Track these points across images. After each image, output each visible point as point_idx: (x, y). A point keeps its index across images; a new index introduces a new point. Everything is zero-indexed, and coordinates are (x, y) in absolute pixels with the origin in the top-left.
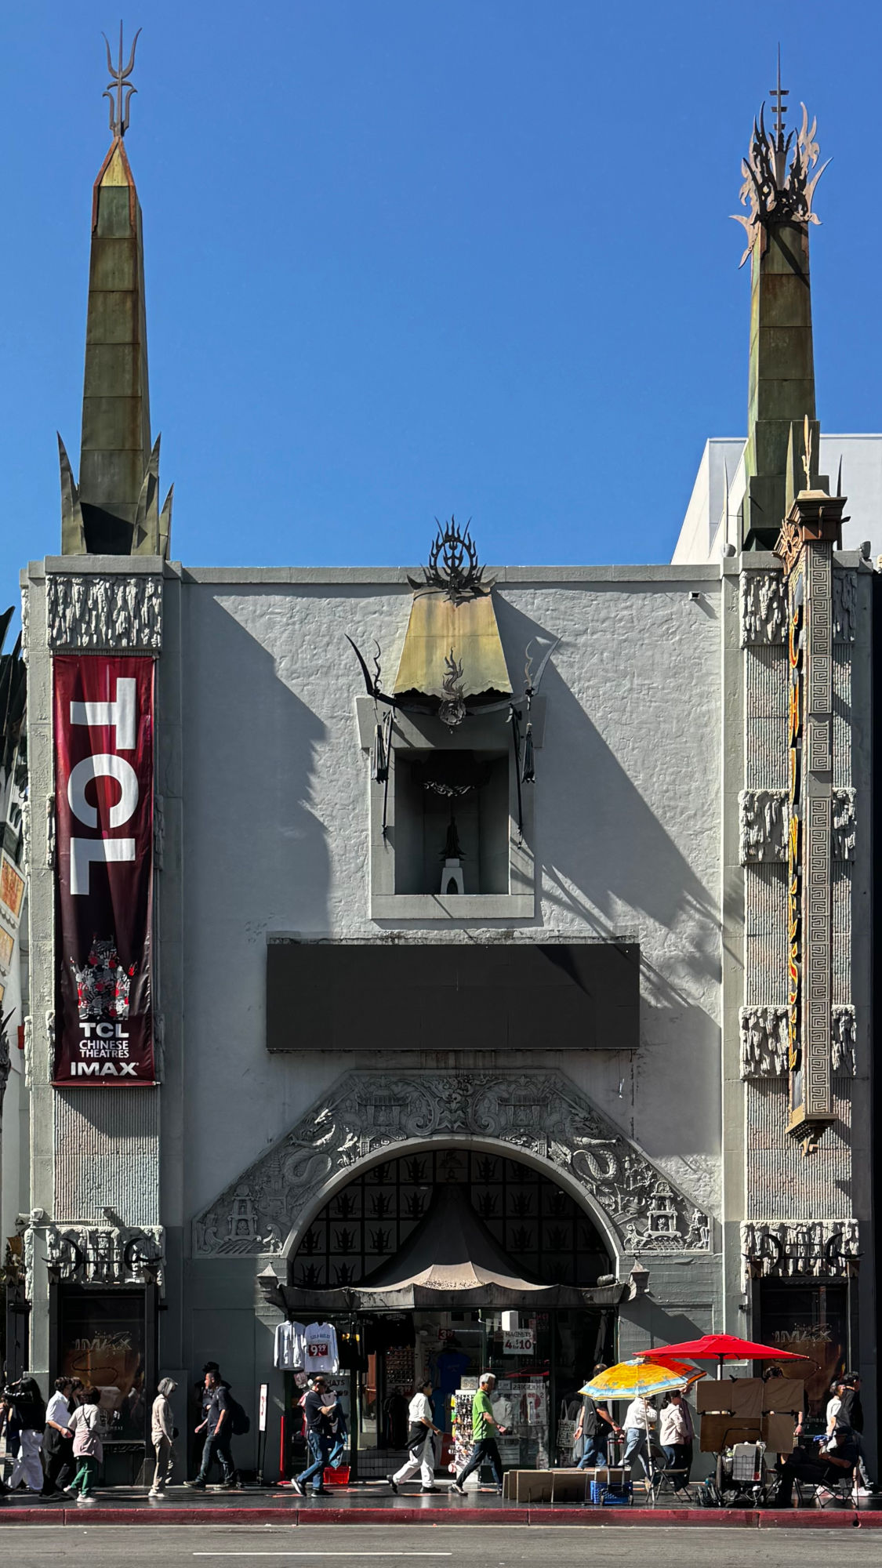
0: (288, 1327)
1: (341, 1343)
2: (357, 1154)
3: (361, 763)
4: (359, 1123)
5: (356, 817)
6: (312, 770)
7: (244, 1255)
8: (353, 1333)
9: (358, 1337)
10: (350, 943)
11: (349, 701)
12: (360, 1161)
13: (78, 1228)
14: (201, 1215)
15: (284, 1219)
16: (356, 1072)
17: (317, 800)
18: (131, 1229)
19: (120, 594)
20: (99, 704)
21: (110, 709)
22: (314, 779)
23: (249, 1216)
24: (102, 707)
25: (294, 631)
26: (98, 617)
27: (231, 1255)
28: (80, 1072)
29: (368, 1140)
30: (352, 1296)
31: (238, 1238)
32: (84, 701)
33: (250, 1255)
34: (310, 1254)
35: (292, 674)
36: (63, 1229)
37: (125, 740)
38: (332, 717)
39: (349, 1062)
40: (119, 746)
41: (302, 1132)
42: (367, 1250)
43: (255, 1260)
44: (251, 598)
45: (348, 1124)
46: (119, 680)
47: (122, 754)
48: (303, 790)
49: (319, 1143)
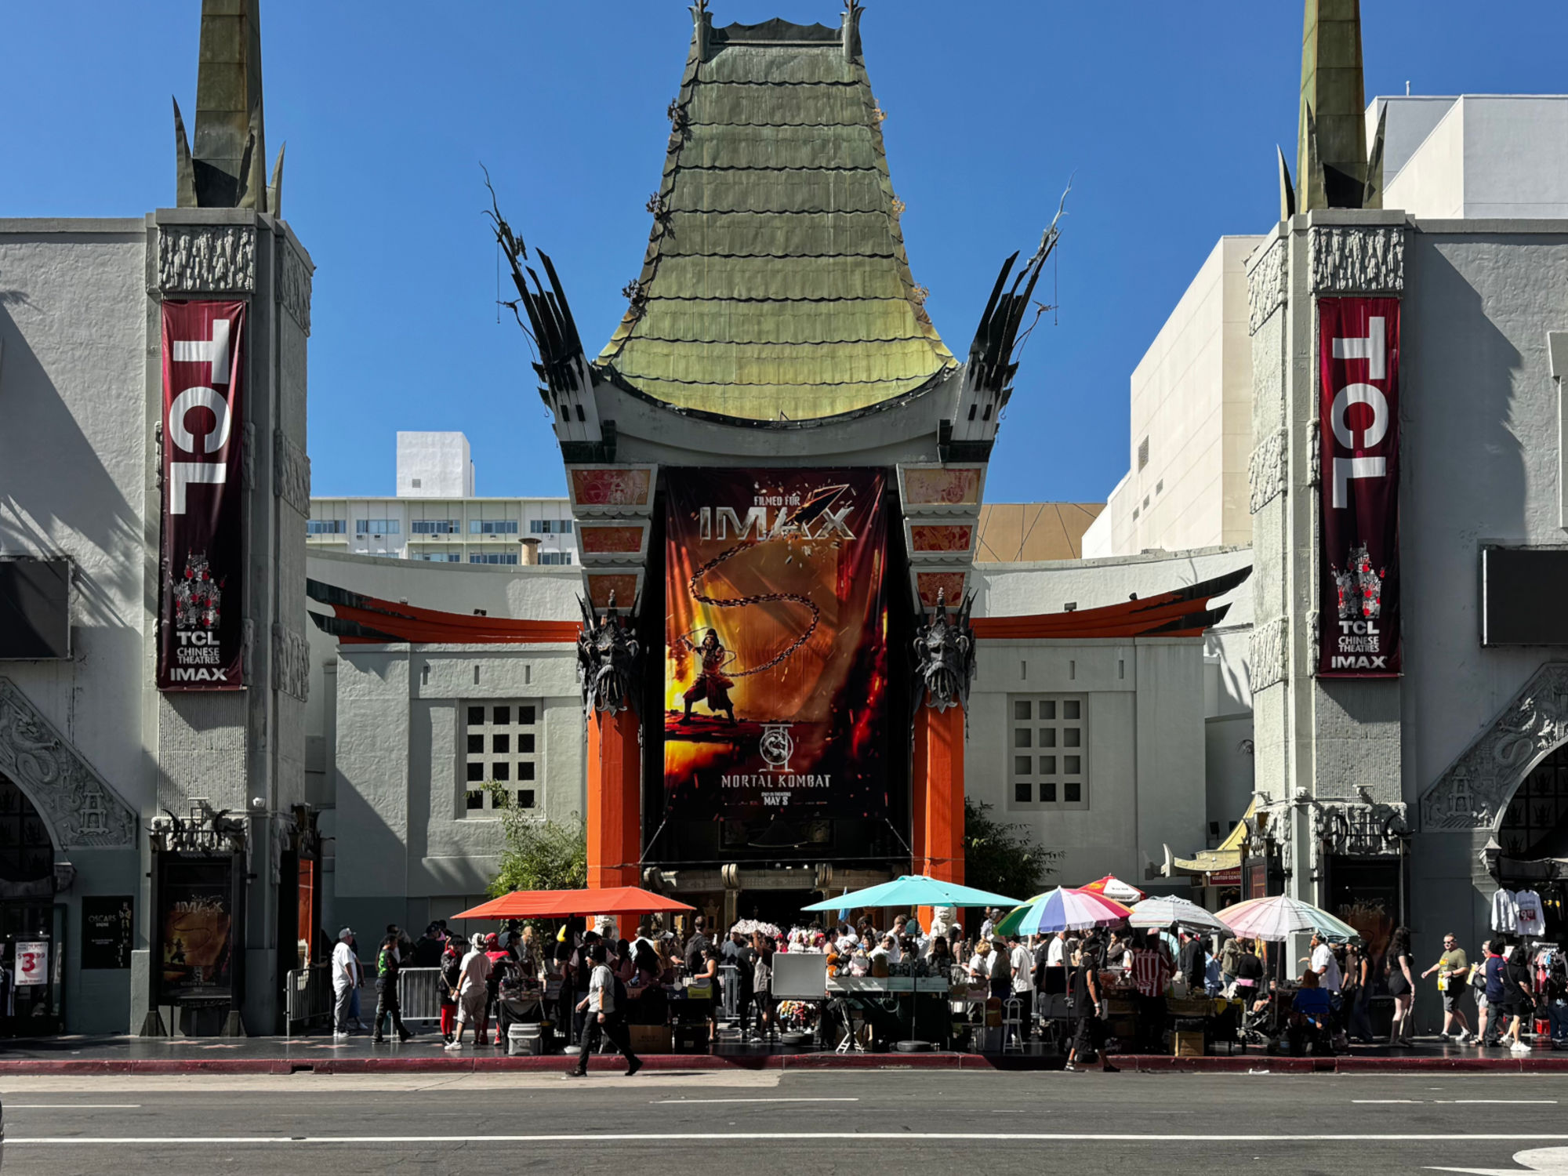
0: (1503, 894)
1: (1545, 908)
2: (1553, 738)
3: (1552, 390)
4: (1554, 710)
5: (1549, 436)
6: (1511, 394)
7: (1463, 829)
8: (1554, 900)
9: (1558, 903)
10: (1544, 549)
11: (1543, 335)
12: (1557, 745)
13: (1337, 804)
14: (1428, 793)
15: (1494, 797)
16: (1553, 665)
17: (1516, 423)
18: (1380, 806)
19: (1371, 243)
20: (1355, 339)
21: (1364, 344)
22: (1513, 403)
23: (1467, 794)
24: (1357, 341)
25: (1498, 274)
26: (1353, 263)
27: (1453, 829)
28: (1339, 665)
29: (1563, 725)
30: (1553, 866)
31: (1459, 813)
32: (1342, 337)
33: (1467, 830)
34: (1514, 828)
35: (1497, 312)
36: (1327, 805)
37: (1376, 371)
38: (1529, 350)
39: (1545, 655)
40: (1372, 376)
41: (1511, 718)
42: (1532, 824)
43: (1471, 834)
44: (1465, 245)
45: (1546, 711)
46: (1371, 319)
47: (1374, 383)
48: (1504, 413)
49: (1524, 728)
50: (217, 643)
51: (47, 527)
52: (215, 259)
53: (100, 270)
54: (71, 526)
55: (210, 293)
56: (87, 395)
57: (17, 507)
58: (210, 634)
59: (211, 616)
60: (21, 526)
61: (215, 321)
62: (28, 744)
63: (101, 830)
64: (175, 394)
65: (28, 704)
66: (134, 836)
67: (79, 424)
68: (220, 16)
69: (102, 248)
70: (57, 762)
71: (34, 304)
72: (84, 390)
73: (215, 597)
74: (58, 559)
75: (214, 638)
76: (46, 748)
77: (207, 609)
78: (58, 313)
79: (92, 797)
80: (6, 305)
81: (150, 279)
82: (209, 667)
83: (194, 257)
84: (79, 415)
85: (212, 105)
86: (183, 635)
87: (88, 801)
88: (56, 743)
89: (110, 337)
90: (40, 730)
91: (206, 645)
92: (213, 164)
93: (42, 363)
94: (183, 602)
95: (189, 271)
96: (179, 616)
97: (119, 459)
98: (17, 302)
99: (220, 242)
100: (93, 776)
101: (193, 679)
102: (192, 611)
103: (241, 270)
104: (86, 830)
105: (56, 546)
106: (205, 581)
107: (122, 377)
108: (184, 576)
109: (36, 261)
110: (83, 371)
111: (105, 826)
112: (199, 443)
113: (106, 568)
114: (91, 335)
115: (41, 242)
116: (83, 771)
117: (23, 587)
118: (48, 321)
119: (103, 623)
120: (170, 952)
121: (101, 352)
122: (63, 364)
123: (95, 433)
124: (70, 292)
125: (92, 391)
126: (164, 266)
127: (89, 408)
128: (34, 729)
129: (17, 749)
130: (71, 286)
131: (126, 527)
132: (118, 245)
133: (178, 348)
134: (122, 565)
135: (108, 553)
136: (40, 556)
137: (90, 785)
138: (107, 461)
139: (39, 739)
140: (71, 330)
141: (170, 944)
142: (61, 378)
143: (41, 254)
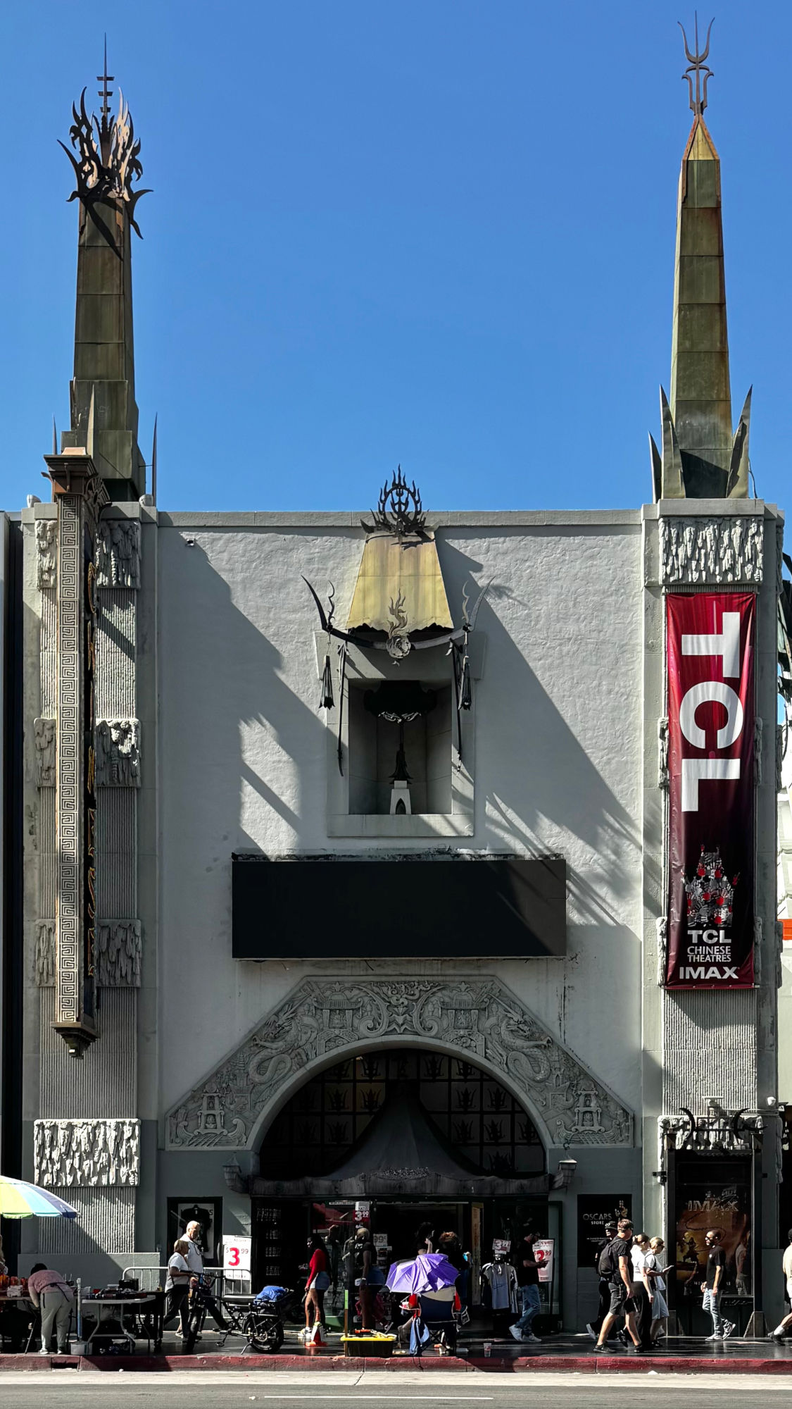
50: (729, 941)
51: (533, 825)
52: (722, 551)
53: (589, 563)
54: (558, 823)
55: (716, 585)
56: (576, 691)
57: (503, 806)
58: (722, 932)
59: (724, 914)
60: (507, 825)
61: (724, 614)
62: (519, 1043)
63: (596, 1128)
64: (684, 689)
65: (518, 1002)
66: (631, 1134)
67: (567, 721)
68: (699, 305)
69: (592, 540)
70: (548, 1061)
71: (519, 599)
72: (572, 687)
73: (727, 895)
74: (547, 857)
75: (726, 937)
76: (538, 1047)
77: (720, 907)
78: (545, 608)
79: (586, 1096)
80: (489, 600)
81: (649, 571)
82: (720, 966)
83: (700, 549)
84: (567, 713)
85: (693, 395)
86: (694, 933)
87: (582, 1099)
88: (548, 1042)
89: (600, 632)
90: (531, 1029)
91: (717, 943)
92: (697, 454)
93: (527, 659)
94: (694, 900)
95: (694, 563)
96: (691, 914)
97: (610, 756)
98: (500, 597)
99: (727, 533)
100: (586, 1074)
101: (702, 977)
102: (704, 909)
103: (750, 561)
104: (581, 1129)
105: (542, 843)
106: (718, 879)
107: (613, 672)
108: (696, 875)
109: (520, 555)
110: (571, 666)
111: (600, 1125)
112: (711, 739)
113: (596, 866)
114: (579, 631)
115: (526, 535)
116: (576, 1070)
117: (518, 885)
118: (533, 616)
119: (594, 922)
120: (682, 1251)
121: (590, 647)
122: (550, 660)
123: (585, 730)
124: (556, 586)
125: (581, 687)
126: (667, 559)
127: (578, 704)
128: (526, 1028)
129: (508, 1048)
130: (558, 580)
131: (617, 825)
132: (608, 538)
133: (686, 643)
134: (613, 863)
135: (599, 852)
136: (528, 856)
137: (583, 1083)
138: (597, 759)
139: (528, 1038)
140: (558, 626)
141: (682, 1244)
142: (548, 674)
143: (526, 548)
